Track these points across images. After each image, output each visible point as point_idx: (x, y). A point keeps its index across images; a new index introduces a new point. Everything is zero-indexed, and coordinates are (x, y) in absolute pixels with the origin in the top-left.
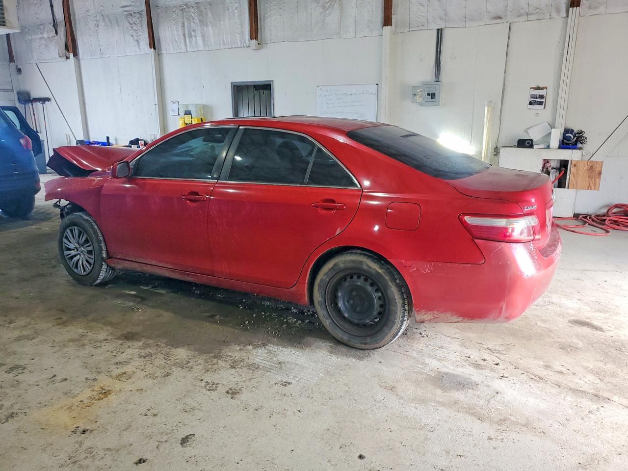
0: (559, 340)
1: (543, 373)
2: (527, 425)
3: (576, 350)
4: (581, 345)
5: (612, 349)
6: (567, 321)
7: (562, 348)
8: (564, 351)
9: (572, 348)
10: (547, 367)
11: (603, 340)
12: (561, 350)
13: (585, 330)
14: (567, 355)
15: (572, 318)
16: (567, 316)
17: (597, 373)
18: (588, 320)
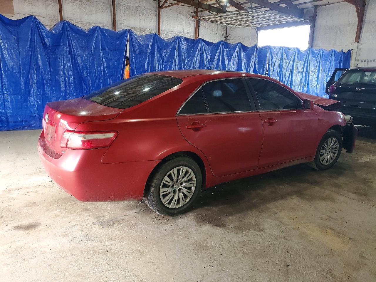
0: (39, 207)
1: (37, 189)
2: (32, 174)
3: (26, 205)
4: (25, 210)
5: (5, 215)
6: (42, 223)
7: (35, 203)
8: (33, 202)
9: (29, 205)
10: (36, 192)
11: (12, 219)
12: (34, 202)
13: (26, 222)
14: (30, 201)
15: (40, 228)
16: (45, 228)
17: (11, 199)
18: (27, 232)
